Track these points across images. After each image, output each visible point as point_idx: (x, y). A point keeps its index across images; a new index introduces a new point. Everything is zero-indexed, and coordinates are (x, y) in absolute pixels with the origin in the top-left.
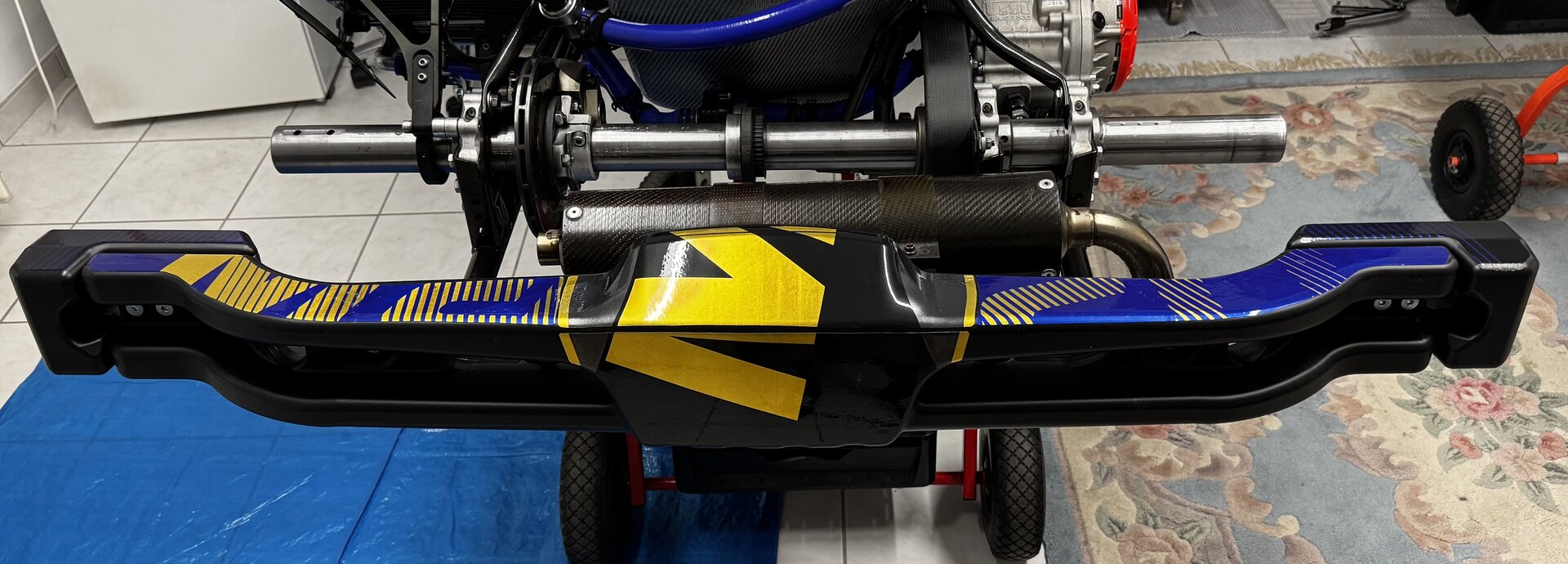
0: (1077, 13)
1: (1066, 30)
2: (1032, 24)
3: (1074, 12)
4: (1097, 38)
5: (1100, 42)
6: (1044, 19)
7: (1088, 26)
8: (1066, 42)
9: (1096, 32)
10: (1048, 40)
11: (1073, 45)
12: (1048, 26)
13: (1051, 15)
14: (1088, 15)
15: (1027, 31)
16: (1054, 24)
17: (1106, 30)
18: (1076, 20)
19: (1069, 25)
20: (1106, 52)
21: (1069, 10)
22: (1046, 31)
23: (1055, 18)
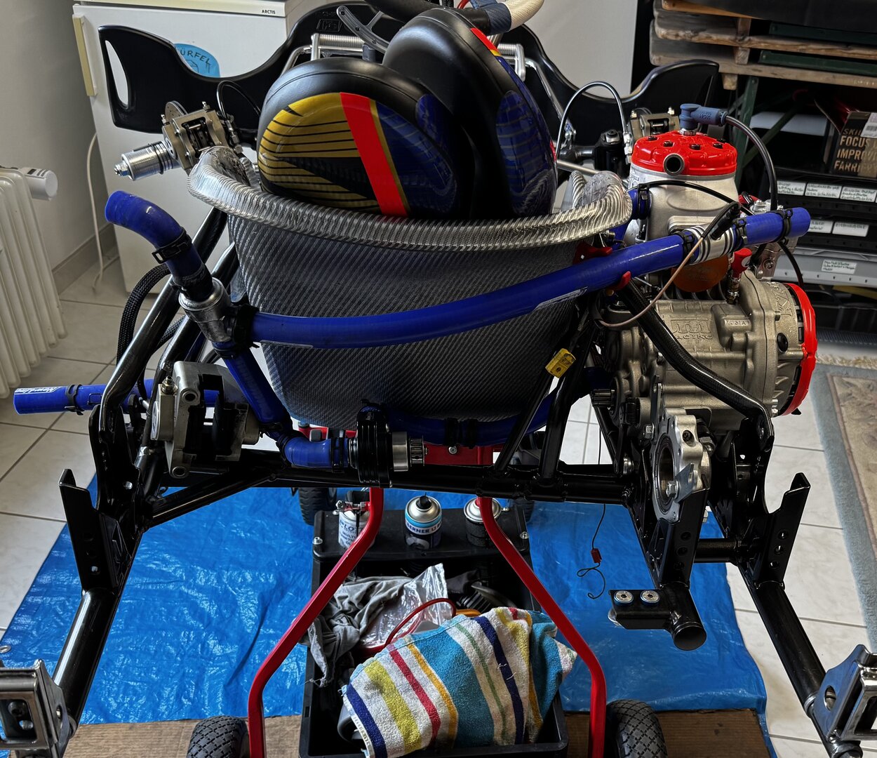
0: (761, 334)
1: (749, 352)
2: (714, 343)
3: (758, 333)
4: (780, 361)
5: (782, 365)
6: (727, 339)
7: (773, 348)
8: (750, 364)
9: (779, 354)
10: (731, 360)
11: (758, 368)
12: (730, 346)
13: (734, 335)
14: (772, 337)
15: (709, 351)
16: (738, 344)
17: (789, 353)
18: (761, 341)
19: (753, 346)
20: (787, 376)
21: (752, 330)
22: (727, 352)
23: (738, 338)
